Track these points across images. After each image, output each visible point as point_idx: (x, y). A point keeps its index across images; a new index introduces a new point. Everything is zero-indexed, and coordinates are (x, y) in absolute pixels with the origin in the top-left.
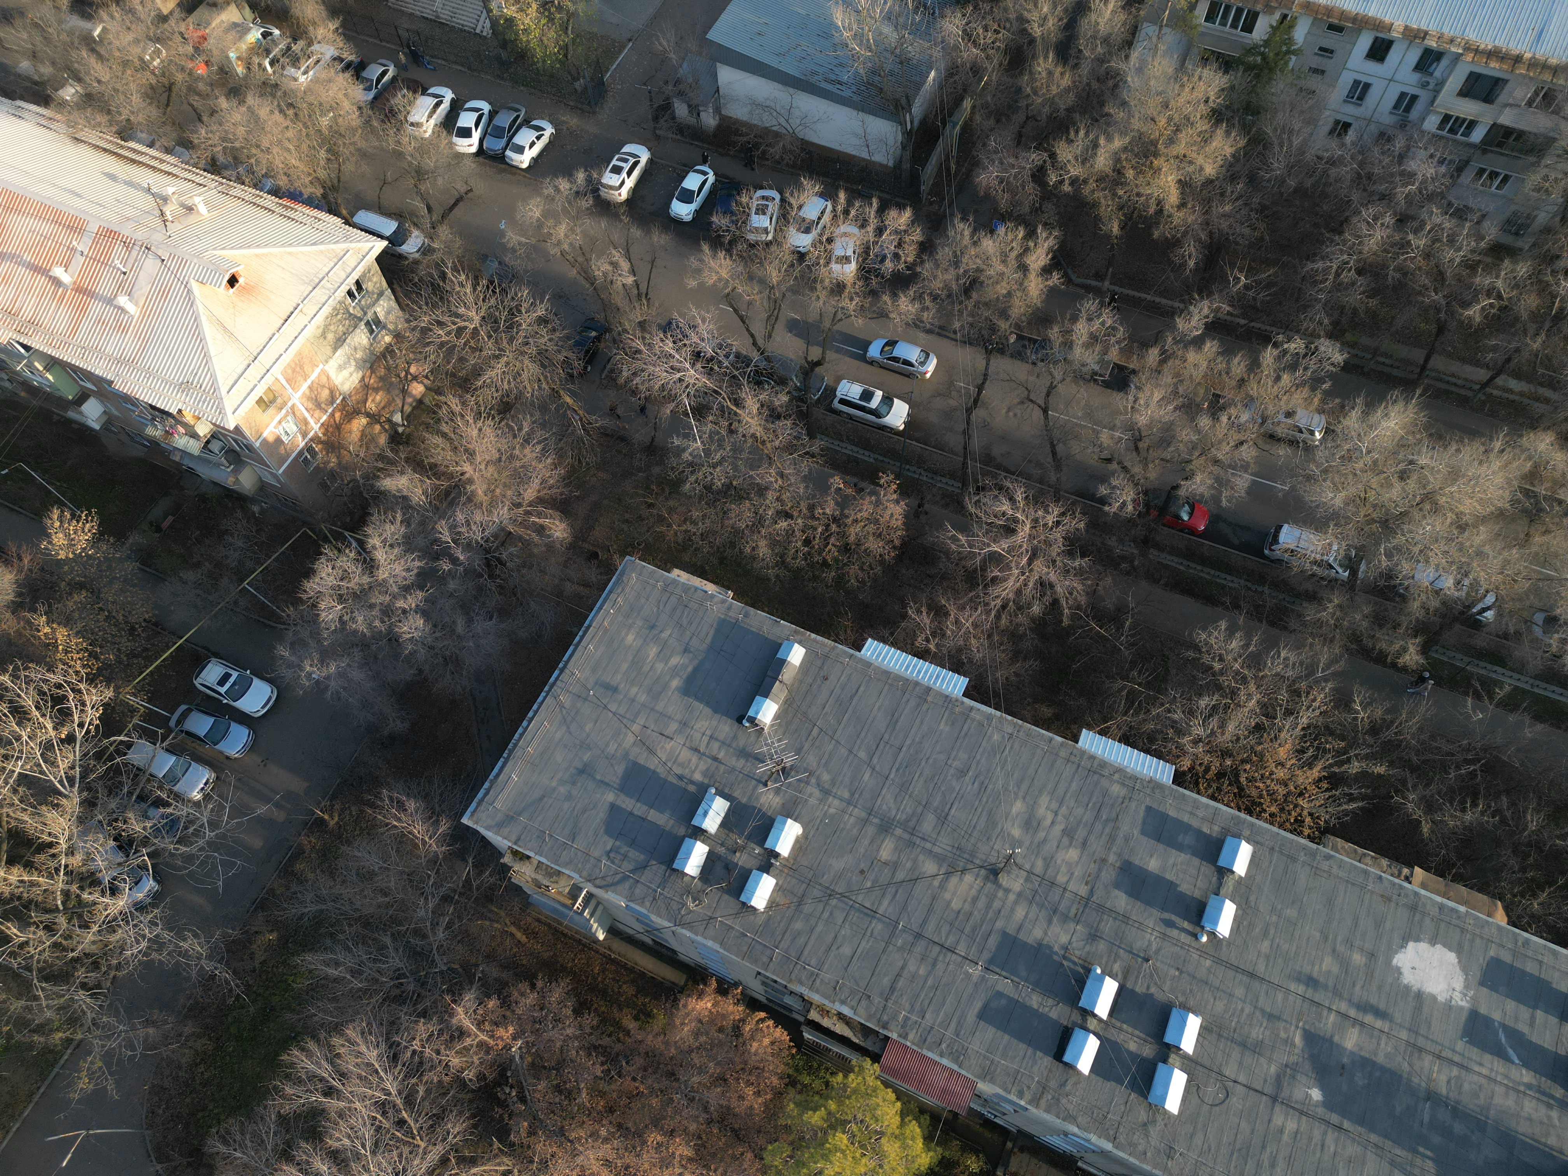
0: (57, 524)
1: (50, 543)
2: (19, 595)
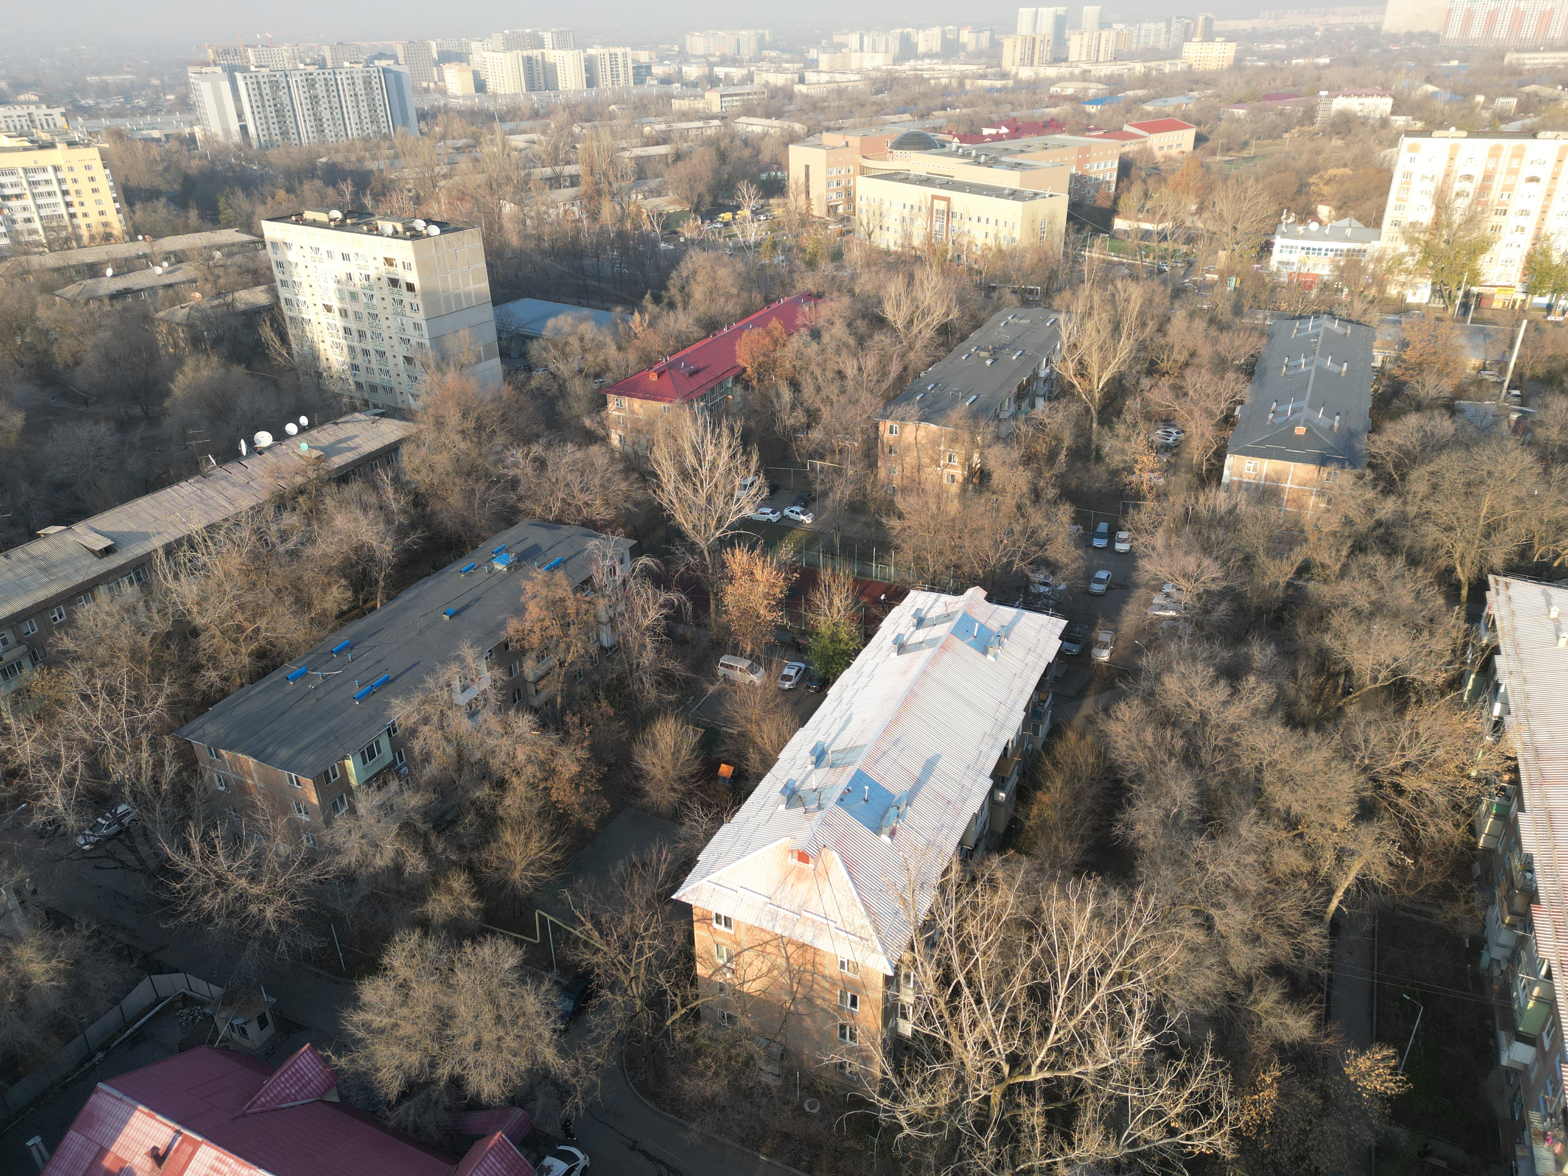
0: (1378, 1057)
1: (1356, 1056)
2: (1292, 1046)
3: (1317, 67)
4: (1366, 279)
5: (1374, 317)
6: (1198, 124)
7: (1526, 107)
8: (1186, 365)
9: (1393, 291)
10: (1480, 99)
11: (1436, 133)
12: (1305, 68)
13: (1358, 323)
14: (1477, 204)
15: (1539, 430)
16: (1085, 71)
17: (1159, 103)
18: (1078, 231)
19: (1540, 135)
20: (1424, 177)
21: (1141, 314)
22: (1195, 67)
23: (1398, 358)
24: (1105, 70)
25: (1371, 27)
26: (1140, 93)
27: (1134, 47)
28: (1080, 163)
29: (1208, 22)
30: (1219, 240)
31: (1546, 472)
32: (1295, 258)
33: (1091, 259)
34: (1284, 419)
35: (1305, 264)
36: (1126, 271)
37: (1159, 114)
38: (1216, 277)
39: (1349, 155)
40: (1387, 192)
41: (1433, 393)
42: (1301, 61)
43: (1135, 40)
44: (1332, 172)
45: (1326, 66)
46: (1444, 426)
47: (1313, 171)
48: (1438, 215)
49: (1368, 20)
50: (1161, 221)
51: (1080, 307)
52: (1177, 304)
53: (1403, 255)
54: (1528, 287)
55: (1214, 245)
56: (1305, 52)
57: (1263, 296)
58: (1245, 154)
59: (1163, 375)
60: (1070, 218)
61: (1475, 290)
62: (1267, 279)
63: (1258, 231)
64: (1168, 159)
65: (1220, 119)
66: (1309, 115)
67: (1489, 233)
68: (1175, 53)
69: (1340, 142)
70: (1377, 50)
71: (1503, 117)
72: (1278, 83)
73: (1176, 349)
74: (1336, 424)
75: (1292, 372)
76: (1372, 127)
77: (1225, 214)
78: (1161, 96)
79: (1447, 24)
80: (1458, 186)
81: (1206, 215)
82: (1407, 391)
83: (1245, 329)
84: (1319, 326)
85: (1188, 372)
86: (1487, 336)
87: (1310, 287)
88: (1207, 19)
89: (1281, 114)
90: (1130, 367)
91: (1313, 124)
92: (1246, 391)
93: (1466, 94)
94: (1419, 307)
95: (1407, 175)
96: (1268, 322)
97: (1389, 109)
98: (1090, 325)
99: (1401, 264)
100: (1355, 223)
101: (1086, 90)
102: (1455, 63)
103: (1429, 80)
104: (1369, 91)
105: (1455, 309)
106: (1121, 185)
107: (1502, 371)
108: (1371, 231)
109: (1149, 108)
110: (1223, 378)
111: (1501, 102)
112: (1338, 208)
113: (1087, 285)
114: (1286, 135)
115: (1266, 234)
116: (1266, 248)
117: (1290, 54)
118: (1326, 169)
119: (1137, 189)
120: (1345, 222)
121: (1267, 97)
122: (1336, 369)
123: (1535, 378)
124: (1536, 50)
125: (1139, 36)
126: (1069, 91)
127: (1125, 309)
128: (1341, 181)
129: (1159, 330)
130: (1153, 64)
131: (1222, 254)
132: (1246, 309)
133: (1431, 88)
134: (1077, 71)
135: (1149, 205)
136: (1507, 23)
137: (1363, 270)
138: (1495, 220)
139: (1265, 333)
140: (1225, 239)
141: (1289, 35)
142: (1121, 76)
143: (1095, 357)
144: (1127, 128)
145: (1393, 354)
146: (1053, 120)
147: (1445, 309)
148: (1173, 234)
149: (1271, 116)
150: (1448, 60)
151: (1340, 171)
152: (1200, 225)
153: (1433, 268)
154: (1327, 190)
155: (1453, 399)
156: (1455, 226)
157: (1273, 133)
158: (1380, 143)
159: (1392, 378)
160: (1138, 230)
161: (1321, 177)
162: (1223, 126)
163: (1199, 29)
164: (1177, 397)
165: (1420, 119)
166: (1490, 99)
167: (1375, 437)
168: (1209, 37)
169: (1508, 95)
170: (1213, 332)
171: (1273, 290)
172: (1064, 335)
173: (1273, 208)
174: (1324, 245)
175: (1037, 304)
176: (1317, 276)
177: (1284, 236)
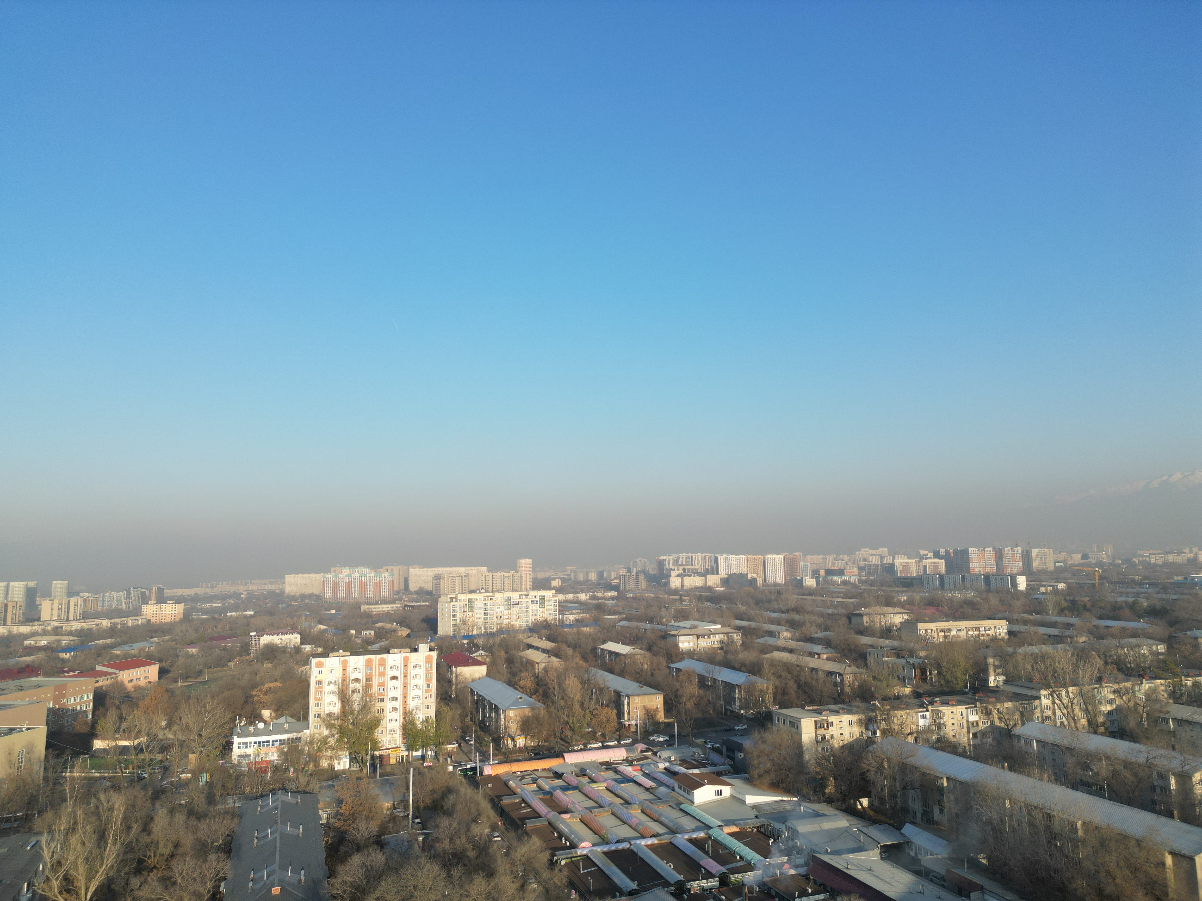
3: (246, 617)
4: (304, 758)
5: (315, 785)
6: (160, 661)
7: (381, 635)
8: (172, 856)
9: (324, 764)
10: (353, 632)
11: (331, 654)
12: (237, 618)
13: (305, 792)
14: (367, 696)
15: (437, 845)
16: (57, 627)
17: (126, 648)
18: (58, 756)
19: (391, 651)
20: (330, 683)
21: (125, 818)
22: (153, 620)
23: (337, 813)
24: (75, 626)
25: (278, 591)
26: (108, 641)
27: (100, 609)
28: (56, 700)
29: (160, 591)
30: (188, 746)
31: (449, 875)
32: (250, 751)
33: (72, 778)
34: (262, 883)
35: (259, 754)
36: (108, 784)
37: (126, 656)
38: (190, 775)
39: (278, 673)
40: (307, 695)
41: (366, 835)
42: (233, 614)
43: (100, 604)
44: (268, 685)
45: (251, 616)
46: (378, 858)
47: (254, 686)
48: (343, 707)
49: (276, 588)
50: (136, 738)
51: (63, 824)
52: (158, 805)
53: (327, 737)
54: (408, 746)
55: (184, 750)
56: (235, 608)
57: (230, 785)
58: (201, 679)
59: (151, 870)
60: (48, 745)
61: (377, 753)
62: (232, 771)
63: (219, 735)
64: (137, 688)
65: (178, 656)
66: (245, 649)
67: (377, 714)
68: (136, 612)
69: (270, 665)
70: (284, 605)
71: (368, 642)
72: (219, 629)
73: (161, 843)
74: (303, 878)
75: (262, 842)
76: (290, 653)
77: (191, 725)
78: (127, 643)
79: (324, 589)
80: (352, 686)
81: (175, 728)
82: (348, 837)
83: (220, 814)
84: (277, 800)
85: (174, 863)
86: (391, 784)
87: (265, 772)
88: (159, 588)
89: (225, 649)
90: (118, 871)
91: (249, 654)
92: (227, 868)
93: (345, 629)
94: (343, 772)
95: (319, 683)
96: (237, 805)
97: (298, 640)
98: (74, 840)
99: (326, 743)
100: (290, 719)
101: (59, 641)
102: (334, 611)
103: (320, 622)
104: (284, 631)
105: (367, 770)
106: (97, 713)
107: (406, 808)
108: (302, 723)
109: (117, 652)
110: (205, 861)
111: (365, 633)
112: (276, 711)
113: (70, 803)
114: (230, 664)
115: (225, 736)
116: (228, 746)
117: (225, 610)
118: (263, 684)
119: (112, 715)
120: (282, 720)
121: (212, 639)
122: (295, 832)
123: (426, 808)
124: (376, 603)
125: (103, 601)
126: (43, 643)
127: (109, 818)
128: (275, 691)
129: (144, 830)
130: (118, 620)
131: (192, 757)
132: (218, 798)
133: (323, 627)
134: (49, 628)
135: (124, 726)
136: (357, 588)
137: (302, 751)
138: (379, 705)
139: (236, 814)
140: (193, 745)
141: (222, 598)
142: (90, 630)
143: (81, 869)
144: (98, 668)
145: (332, 810)
146: (28, 666)
147: (361, 770)
148: (148, 746)
149: (217, 651)
150: (329, 610)
151: (274, 684)
152: (171, 736)
153: (347, 743)
154: (266, 698)
155: (379, 836)
156: (356, 712)
157: (221, 663)
158: (297, 663)
159: (336, 829)
160: (117, 747)
161: (261, 690)
162: (181, 661)
163: (153, 596)
164: (166, 888)
165: (320, 646)
166: (359, 632)
167: (333, 881)
168: (161, 600)
169: (368, 629)
170: (192, 822)
171: (237, 778)
172: (46, 855)
173: (228, 716)
174: (271, 738)
175: (16, 831)
176: (270, 761)
177: (239, 735)
